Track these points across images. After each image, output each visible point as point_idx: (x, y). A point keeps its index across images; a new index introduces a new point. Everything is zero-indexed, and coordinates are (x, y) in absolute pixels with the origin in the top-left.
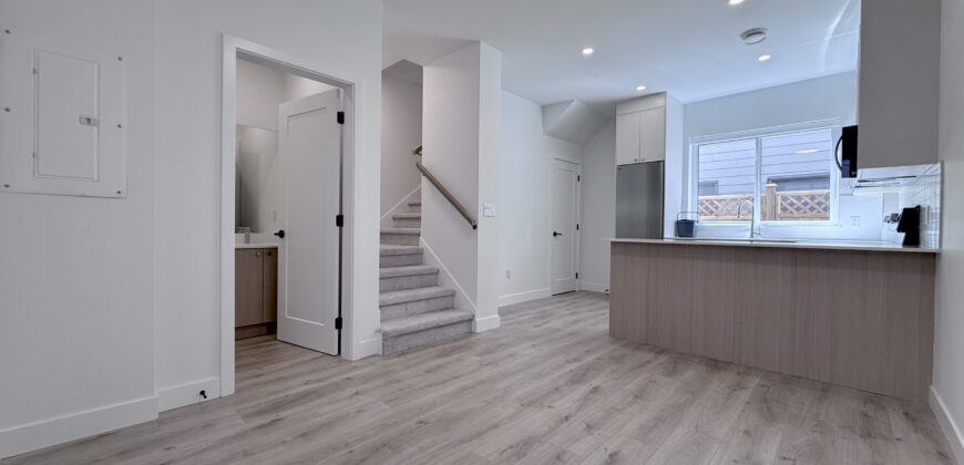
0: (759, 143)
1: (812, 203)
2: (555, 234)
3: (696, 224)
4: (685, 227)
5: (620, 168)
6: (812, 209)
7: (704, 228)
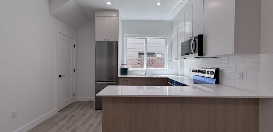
0: (146, 41)
1: (153, 61)
2: (60, 76)
3: (128, 70)
4: (125, 71)
5: (97, 43)
6: (153, 63)
7: (130, 71)
